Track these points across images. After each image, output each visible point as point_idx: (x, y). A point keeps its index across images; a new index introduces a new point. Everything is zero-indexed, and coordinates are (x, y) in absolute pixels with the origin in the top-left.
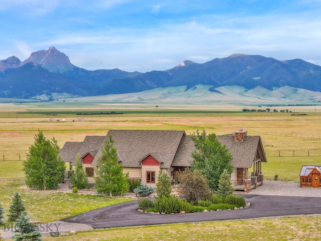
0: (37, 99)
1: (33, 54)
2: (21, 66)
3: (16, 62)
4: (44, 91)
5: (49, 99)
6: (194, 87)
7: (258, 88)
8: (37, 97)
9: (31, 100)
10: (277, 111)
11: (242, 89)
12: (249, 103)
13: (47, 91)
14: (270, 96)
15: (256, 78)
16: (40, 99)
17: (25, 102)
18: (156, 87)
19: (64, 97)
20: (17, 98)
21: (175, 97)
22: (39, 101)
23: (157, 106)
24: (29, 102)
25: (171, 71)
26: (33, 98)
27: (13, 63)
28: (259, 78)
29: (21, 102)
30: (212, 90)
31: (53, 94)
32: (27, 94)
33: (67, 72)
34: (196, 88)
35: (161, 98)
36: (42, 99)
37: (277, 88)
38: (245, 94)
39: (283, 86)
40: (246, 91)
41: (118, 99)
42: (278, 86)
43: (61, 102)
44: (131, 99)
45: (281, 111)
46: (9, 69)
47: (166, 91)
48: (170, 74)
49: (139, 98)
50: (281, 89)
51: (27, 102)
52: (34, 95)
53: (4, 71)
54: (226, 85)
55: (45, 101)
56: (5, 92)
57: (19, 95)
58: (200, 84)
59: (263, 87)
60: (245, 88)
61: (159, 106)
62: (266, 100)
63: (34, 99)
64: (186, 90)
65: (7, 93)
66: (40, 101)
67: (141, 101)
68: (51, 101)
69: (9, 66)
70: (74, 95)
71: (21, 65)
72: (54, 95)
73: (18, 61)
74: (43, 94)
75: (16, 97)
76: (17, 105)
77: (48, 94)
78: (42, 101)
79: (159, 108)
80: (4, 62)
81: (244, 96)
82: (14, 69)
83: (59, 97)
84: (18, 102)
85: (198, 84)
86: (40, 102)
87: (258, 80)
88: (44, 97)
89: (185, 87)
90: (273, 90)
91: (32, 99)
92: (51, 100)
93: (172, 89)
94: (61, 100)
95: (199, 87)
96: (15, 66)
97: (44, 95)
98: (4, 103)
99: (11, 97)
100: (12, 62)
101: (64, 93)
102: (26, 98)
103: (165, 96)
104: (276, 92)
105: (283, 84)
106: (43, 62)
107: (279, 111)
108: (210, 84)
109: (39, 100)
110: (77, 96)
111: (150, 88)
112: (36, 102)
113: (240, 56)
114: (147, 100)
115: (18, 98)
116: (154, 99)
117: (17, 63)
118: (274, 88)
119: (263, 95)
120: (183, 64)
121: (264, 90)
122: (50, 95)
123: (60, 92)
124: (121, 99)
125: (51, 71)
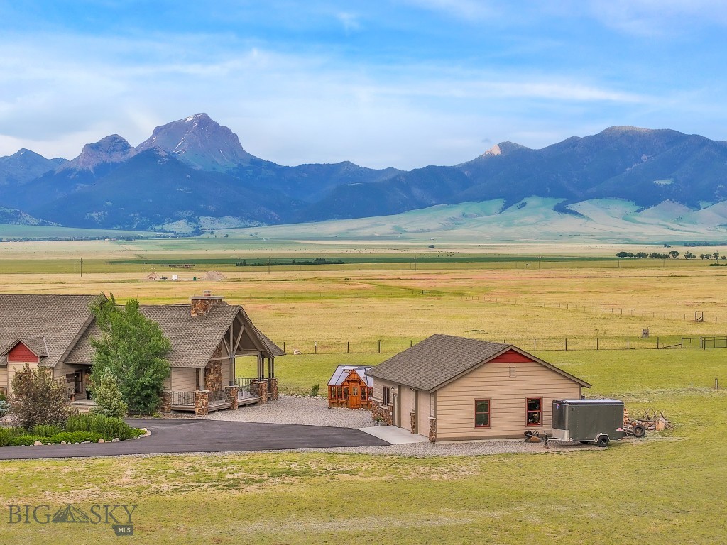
0: (166, 232)
1: (158, 130)
2: (133, 156)
3: (119, 148)
4: (182, 213)
5: (194, 230)
6: (521, 203)
7: (667, 203)
8: (167, 227)
9: (152, 234)
10: (694, 257)
11: (630, 207)
12: (643, 239)
13: (189, 213)
14: (693, 222)
15: (662, 182)
16: (173, 232)
17: (138, 238)
18: (434, 202)
19: (227, 225)
20: (120, 229)
21: (478, 226)
22: (169, 234)
23: (432, 247)
24: (147, 238)
25: (469, 165)
26: (158, 228)
27: (114, 150)
28: (668, 182)
29: (129, 239)
30: (561, 209)
31: (202, 219)
32: (144, 219)
33: (234, 169)
34: (524, 204)
35: (445, 228)
36: (177, 231)
37: (709, 204)
38: (637, 218)
39: (723, 198)
40: (638, 211)
41: (349, 230)
42: (712, 199)
43: (219, 237)
44: (378, 231)
45: (702, 257)
46: (104, 163)
47: (456, 211)
48: (466, 173)
49: (396, 228)
50: (719, 205)
51: (142, 238)
52: (161, 222)
53: (95, 168)
54: (593, 199)
55: (184, 235)
56: (95, 215)
57: (126, 223)
58: (534, 196)
59: (677, 203)
60: (637, 204)
61: (436, 246)
62: (685, 231)
63: (160, 231)
64: (503, 210)
65: (99, 218)
66: (173, 234)
67: (400, 234)
68: (198, 235)
69: (104, 158)
70: (250, 222)
71: (132, 154)
72: (205, 221)
73: (125, 146)
74: (179, 219)
75: (119, 227)
76: (119, 243)
77: (190, 220)
78: (176, 235)
79: (434, 251)
80: (93, 148)
81: (634, 221)
82: (114, 165)
83: (217, 225)
84: (123, 238)
85: (529, 195)
86: (172, 237)
87: (666, 185)
88: (181, 226)
89: (500, 203)
90: (700, 209)
91: (155, 231)
92: (198, 232)
93: (473, 208)
94: (219, 234)
95: (533, 201)
96: (117, 158)
97: (182, 222)
98: (91, 239)
99: (109, 227)
100: (112, 148)
101: (228, 218)
102: (143, 228)
103: (455, 223)
104: (708, 212)
105: (725, 196)
106: (181, 149)
107: (698, 257)
108: (556, 197)
109: (170, 232)
110: (256, 223)
111: (422, 205)
112: (164, 237)
113: (626, 132)
114: (414, 232)
115: (124, 229)
116: (429, 230)
117: (123, 150)
118: (702, 204)
119: (679, 220)
120: (497, 152)
121: (681, 209)
122: (196, 222)
123: (218, 214)
124: (356, 229)
125: (199, 167)
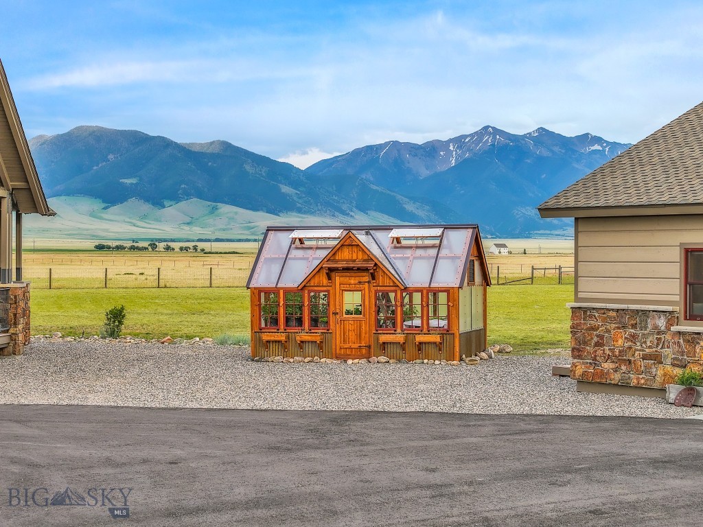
7: (132, 202)
10: (173, 249)
11: (97, 205)
12: (111, 235)
14: (158, 220)
15: (128, 181)
28: (134, 181)
37: (174, 202)
38: (103, 215)
39: (186, 197)
40: (105, 208)
42: (175, 198)
45: (181, 249)
50: (182, 204)
54: (61, 195)
59: (143, 201)
60: (104, 201)
62: (150, 229)
81: (101, 218)
87: (132, 184)
90: (164, 207)
104: (172, 210)
105: (187, 195)
107: (177, 250)
113: (94, 132)
118: (166, 203)
119: (144, 217)
121: (146, 207)
